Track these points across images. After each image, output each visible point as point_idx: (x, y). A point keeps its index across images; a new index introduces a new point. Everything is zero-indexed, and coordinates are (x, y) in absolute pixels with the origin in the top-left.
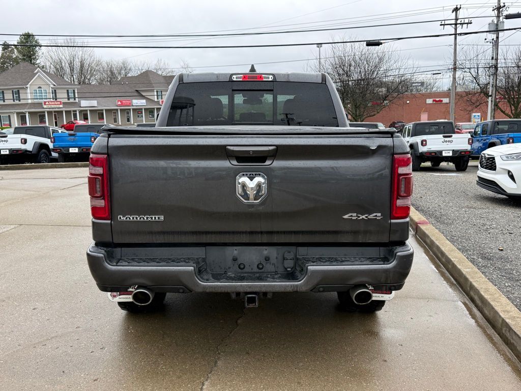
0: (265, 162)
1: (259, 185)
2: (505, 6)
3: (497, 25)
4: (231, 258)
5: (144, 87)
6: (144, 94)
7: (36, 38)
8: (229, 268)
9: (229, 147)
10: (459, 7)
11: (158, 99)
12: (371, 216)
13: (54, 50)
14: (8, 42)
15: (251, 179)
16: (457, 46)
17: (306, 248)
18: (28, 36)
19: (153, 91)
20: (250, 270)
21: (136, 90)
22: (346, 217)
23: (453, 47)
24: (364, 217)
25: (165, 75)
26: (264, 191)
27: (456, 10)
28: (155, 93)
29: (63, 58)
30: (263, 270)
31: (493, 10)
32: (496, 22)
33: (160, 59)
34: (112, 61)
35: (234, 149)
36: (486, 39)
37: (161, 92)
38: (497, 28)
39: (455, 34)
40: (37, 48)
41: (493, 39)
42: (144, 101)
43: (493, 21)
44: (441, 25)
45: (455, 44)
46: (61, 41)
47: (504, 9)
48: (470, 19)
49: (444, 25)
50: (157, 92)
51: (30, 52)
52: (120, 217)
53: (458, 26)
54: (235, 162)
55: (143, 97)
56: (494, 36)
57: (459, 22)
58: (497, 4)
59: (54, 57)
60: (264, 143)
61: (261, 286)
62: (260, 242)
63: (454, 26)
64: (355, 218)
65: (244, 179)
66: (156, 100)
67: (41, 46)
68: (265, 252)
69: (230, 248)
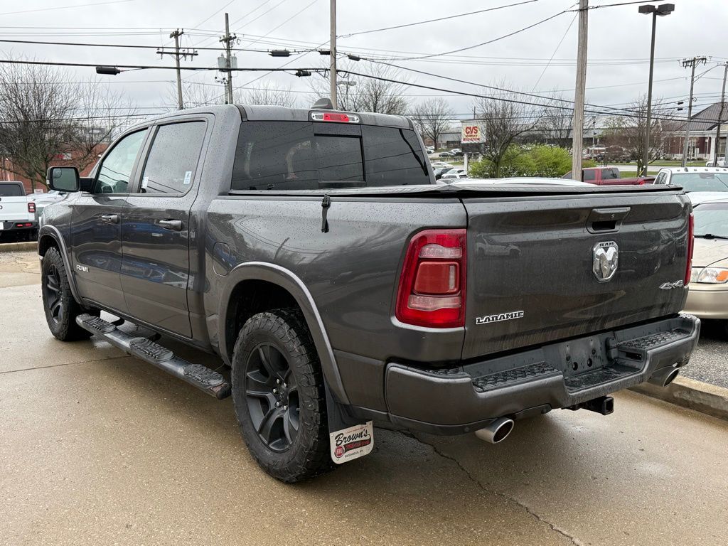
0: (614, 227)
2: (236, 37)
3: (228, 61)
9: (595, 210)
10: (180, 31)
15: (606, 249)
16: (182, 84)
22: (663, 288)
23: (176, 84)
24: (673, 286)
26: (615, 264)
27: (176, 35)
30: (591, 367)
31: (221, 41)
32: (225, 57)
36: (216, 78)
38: (229, 65)
39: (178, 68)
41: (224, 79)
43: (222, 55)
44: (158, 53)
45: (179, 80)
47: (235, 41)
48: (195, 50)
49: (162, 53)
52: (479, 320)
53: (180, 56)
54: (591, 230)
56: (226, 75)
57: (181, 51)
58: (225, 34)
63: (175, 55)
64: (668, 288)
65: (601, 251)
68: (591, 344)
69: (562, 344)
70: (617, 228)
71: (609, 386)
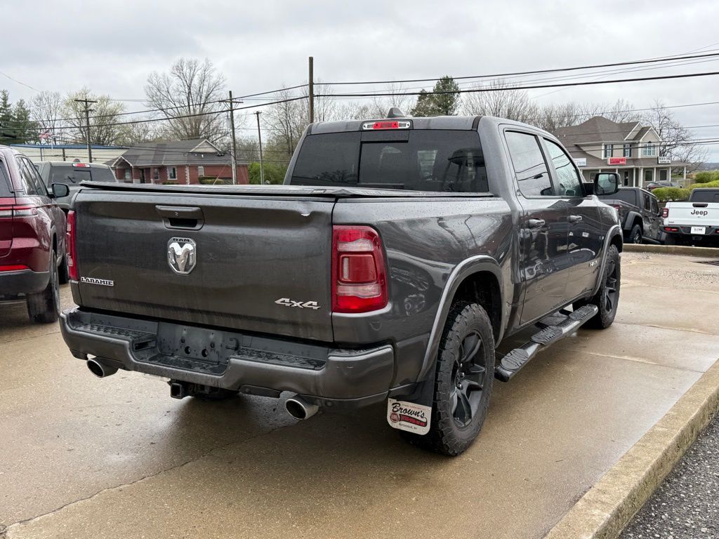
0: (194, 226)
1: (187, 253)
4: (180, 339)
5: (588, 140)
6: (584, 149)
7: (456, 81)
8: (177, 350)
9: (157, 206)
11: (606, 156)
12: (306, 305)
13: (477, 97)
14: (426, 90)
15: (182, 245)
17: (251, 337)
18: (447, 81)
19: (601, 145)
20: (195, 356)
21: (576, 145)
22: (278, 302)
24: (298, 304)
25: (627, 122)
26: (193, 261)
28: (603, 147)
29: (487, 105)
30: (206, 358)
33: (621, 100)
34: (552, 106)
35: (162, 209)
37: (612, 145)
40: (456, 94)
42: (584, 160)
46: (486, 84)
50: (606, 146)
51: (446, 101)
52: (83, 279)
54: (169, 225)
55: (584, 154)
59: (475, 106)
60: (188, 203)
61: (183, 374)
62: (202, 322)
64: (289, 305)
65: (175, 246)
66: (603, 158)
67: (459, 92)
68: (212, 337)
69: (181, 326)
70: (198, 227)
71: (172, 371)
